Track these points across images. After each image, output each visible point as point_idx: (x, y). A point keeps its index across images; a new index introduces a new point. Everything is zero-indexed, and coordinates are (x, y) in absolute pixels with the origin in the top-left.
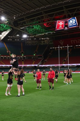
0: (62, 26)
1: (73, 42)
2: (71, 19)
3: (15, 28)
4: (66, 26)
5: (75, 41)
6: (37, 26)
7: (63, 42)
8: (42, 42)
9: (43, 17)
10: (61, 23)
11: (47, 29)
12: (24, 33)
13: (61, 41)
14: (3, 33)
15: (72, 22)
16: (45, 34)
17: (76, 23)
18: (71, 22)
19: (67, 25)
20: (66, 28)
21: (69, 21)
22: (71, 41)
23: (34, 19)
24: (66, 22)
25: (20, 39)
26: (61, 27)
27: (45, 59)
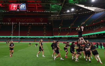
1: (18, 20)
2: (22, 4)
5: (19, 20)
7: (10, 20)
10: (14, 6)
13: (9, 18)
15: (23, 6)
17: (25, 7)
18: (22, 6)
19: (19, 8)
20: (18, 10)
21: (20, 5)
22: (17, 19)
24: (18, 6)
26: (14, 9)
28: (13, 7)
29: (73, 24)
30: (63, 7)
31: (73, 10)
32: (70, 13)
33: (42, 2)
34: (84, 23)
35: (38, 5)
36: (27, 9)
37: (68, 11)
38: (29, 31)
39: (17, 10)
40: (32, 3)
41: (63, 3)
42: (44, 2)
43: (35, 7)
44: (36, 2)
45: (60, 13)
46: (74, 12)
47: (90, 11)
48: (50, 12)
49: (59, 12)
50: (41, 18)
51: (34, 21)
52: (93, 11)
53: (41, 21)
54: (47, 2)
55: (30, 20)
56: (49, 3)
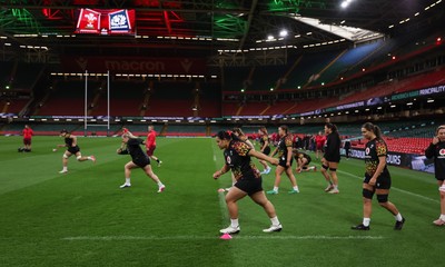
0: (95, 23)
1: (110, 65)
4: (105, 26)
6: (22, 12)
8: (29, 54)
11: (47, 24)
13: (82, 59)
15: (119, 21)
16: (39, 37)
17: (126, 24)
18: (116, 18)
20: (104, 32)
21: (112, 16)
22: (107, 63)
24: (105, 18)
26: (90, 26)
27: (37, 99)
28: (85, 23)
29: (284, 80)
30: (252, 24)
31: (284, 33)
32: (277, 43)
33: (184, 6)
34: (318, 76)
35: (171, 16)
36: (133, 30)
37: (271, 38)
38: (147, 100)
39: (100, 31)
40: (151, 7)
41: (252, 11)
42: (191, 7)
43: (164, 21)
44: (163, 7)
45: (245, 43)
46: (288, 41)
47: (339, 38)
48: (214, 40)
49: (243, 40)
50: (187, 60)
51: (163, 68)
52: (347, 40)
53: (187, 68)
54: (200, 6)
55: (150, 66)
56: (205, 8)
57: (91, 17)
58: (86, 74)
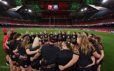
3: (26, 5)
4: (53, 8)
6: (37, 6)
8: (38, 15)
9: (42, 2)
12: (30, 9)
14: (17, 7)
15: (56, 7)
16: (40, 11)
18: (55, 6)
20: (53, 9)
23: (36, 2)
24: (53, 7)
25: (27, 12)
26: (50, 8)
27: (40, 22)
28: (49, 8)
29: (84, 18)
31: (86, 9)
32: (84, 11)
34: (92, 17)
36: (58, 8)
38: (58, 22)
41: (82, 4)
42: (69, 4)
46: (86, 11)
47: (97, 9)
50: (65, 15)
53: (65, 17)
55: (58, 16)
57: (50, 7)
58: (50, 18)
